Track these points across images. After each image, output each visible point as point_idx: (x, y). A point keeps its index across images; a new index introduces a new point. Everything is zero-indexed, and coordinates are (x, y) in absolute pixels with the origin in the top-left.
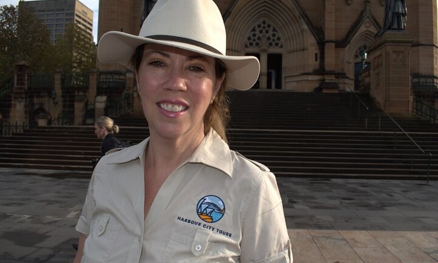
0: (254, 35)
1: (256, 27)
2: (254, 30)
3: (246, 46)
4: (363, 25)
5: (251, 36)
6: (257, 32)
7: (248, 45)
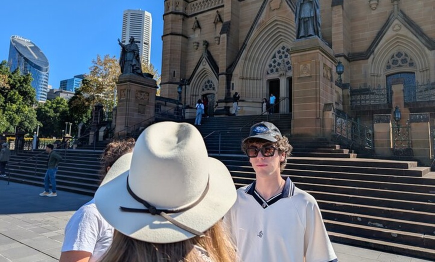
0: (275, 62)
1: (277, 54)
2: (274, 57)
3: (268, 73)
4: (390, 29)
5: (272, 63)
6: (277, 59)
7: (269, 72)
